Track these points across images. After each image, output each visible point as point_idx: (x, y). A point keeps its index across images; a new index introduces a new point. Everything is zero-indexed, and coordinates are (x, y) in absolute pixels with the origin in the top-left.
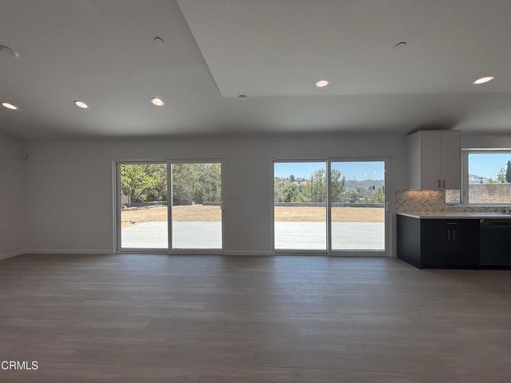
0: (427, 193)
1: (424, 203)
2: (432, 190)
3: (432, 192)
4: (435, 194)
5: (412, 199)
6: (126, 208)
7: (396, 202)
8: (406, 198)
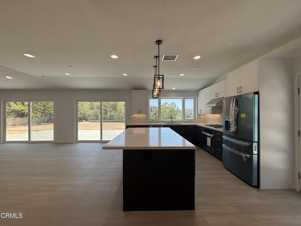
0: (141, 115)
1: (140, 119)
2: (143, 114)
3: (143, 115)
4: (145, 115)
5: (135, 118)
6: (43, 124)
7: (129, 119)
8: (132, 117)
